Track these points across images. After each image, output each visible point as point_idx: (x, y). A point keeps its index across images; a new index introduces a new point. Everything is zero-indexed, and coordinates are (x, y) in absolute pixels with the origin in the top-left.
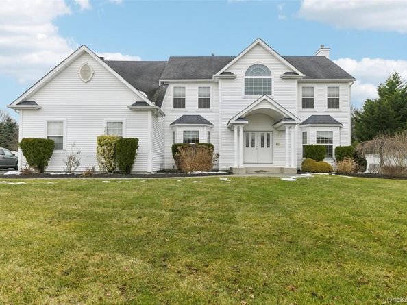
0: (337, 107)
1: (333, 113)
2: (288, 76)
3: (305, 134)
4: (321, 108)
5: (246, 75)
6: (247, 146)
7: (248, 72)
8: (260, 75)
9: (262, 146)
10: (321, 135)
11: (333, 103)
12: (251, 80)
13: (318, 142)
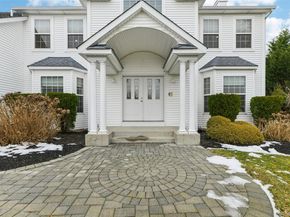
0: (249, 45)
1: (244, 54)
3: (207, 81)
4: (227, 47)
6: (129, 97)
9: (150, 98)
11: (244, 41)
13: (225, 91)
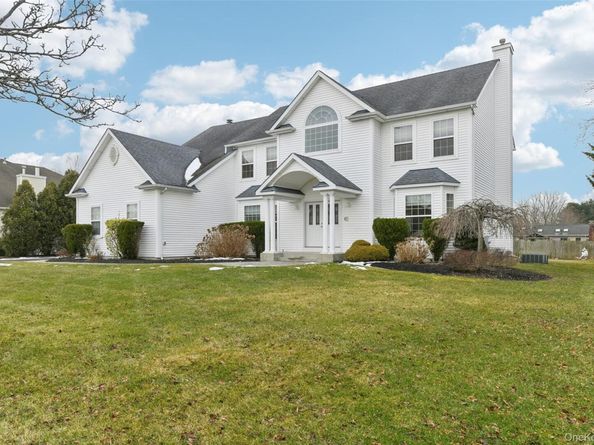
0: (452, 151)
1: (443, 164)
2: (358, 117)
4: (423, 158)
5: (306, 125)
6: (311, 223)
7: (310, 120)
8: (323, 121)
10: (412, 203)
11: (445, 147)
12: (313, 130)
13: (408, 213)
